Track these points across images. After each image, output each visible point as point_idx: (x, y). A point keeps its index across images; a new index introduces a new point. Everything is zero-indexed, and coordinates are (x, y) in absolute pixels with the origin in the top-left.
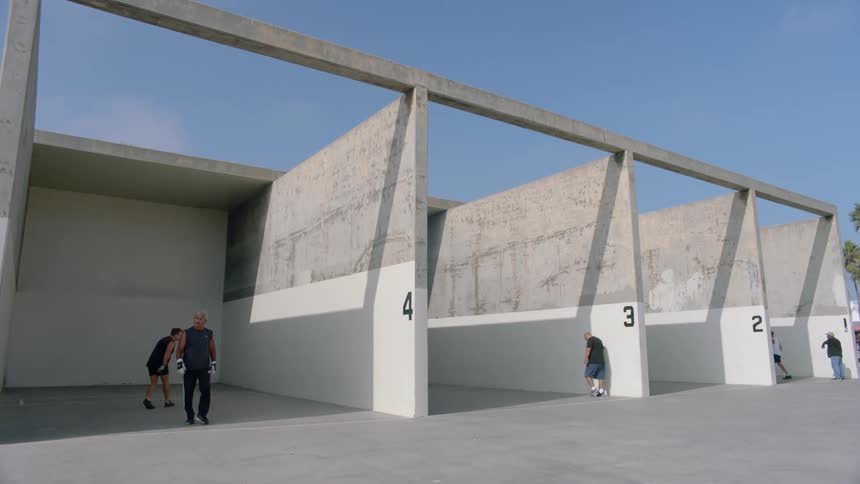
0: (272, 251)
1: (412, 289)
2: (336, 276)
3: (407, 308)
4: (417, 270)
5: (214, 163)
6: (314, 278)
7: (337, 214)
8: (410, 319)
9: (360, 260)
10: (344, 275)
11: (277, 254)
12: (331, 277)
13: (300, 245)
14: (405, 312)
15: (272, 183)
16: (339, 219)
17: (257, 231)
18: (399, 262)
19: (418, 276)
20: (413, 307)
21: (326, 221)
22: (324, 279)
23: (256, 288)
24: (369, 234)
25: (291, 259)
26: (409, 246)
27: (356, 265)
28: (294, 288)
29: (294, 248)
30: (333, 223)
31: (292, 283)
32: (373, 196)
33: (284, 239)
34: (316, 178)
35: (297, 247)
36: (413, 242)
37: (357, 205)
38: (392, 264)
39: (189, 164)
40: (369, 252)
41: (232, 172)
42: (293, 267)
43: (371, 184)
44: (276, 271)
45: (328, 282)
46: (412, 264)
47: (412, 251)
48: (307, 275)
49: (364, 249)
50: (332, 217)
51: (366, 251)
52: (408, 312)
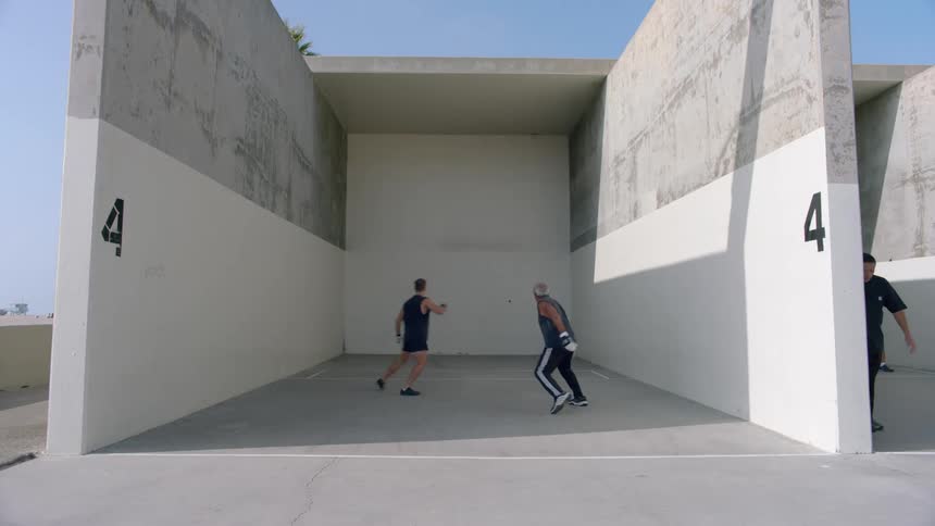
0: (612, 175)
1: (822, 187)
2: (689, 191)
3: (813, 226)
4: (831, 146)
5: (522, 62)
6: (661, 200)
7: (685, 89)
8: (821, 248)
9: (723, 154)
10: (700, 185)
11: (617, 176)
12: (682, 194)
13: (642, 155)
14: (809, 236)
15: (605, 79)
16: (688, 96)
17: (595, 149)
18: (790, 137)
19: (834, 159)
20: (825, 223)
21: (671, 106)
22: (674, 199)
23: (599, 230)
24: (732, 104)
25: (632, 179)
26: (810, 100)
27: (718, 165)
28: (640, 220)
29: (635, 163)
30: (679, 105)
31: (635, 214)
32: (735, 33)
33: (623, 152)
34: (654, 45)
35: (639, 160)
36: (817, 90)
37: (711, 59)
38: (778, 145)
39: (490, 69)
40: (736, 135)
41: (550, 70)
42: (635, 190)
43: (730, 14)
44: (617, 201)
45: (679, 202)
46: (820, 134)
47: (818, 110)
48: (652, 197)
49: (727, 133)
50: (678, 97)
51: (731, 134)
52: (814, 235)
